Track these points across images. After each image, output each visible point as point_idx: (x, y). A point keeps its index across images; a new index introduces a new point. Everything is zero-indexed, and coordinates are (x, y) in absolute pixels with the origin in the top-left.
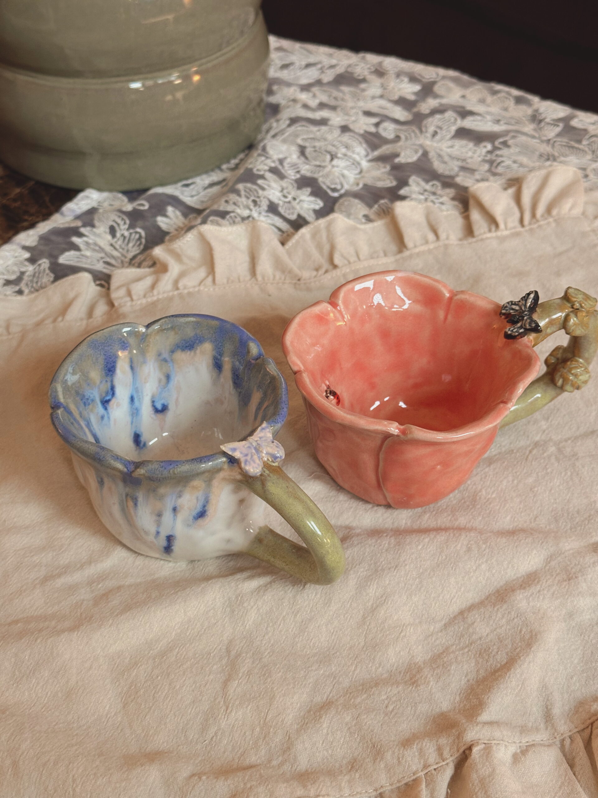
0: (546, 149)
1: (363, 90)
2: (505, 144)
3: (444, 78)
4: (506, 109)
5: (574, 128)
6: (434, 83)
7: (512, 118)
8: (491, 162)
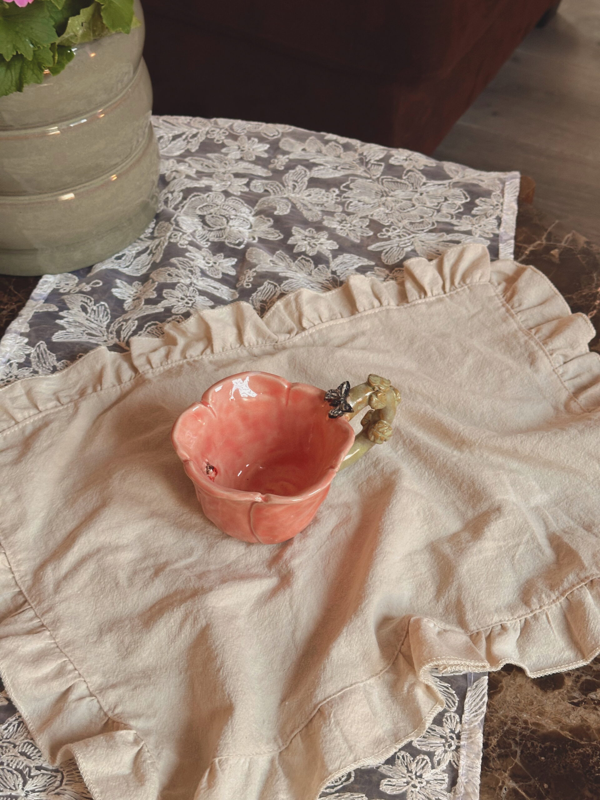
0: (377, 187)
1: (226, 154)
2: (347, 187)
3: (283, 135)
4: (339, 157)
5: (393, 166)
6: (278, 140)
7: (345, 163)
8: (342, 204)
